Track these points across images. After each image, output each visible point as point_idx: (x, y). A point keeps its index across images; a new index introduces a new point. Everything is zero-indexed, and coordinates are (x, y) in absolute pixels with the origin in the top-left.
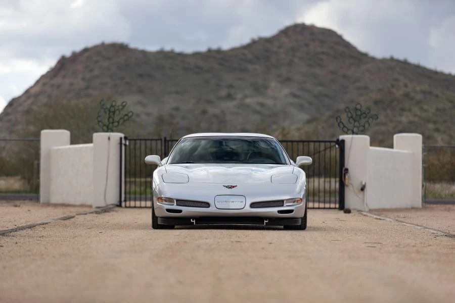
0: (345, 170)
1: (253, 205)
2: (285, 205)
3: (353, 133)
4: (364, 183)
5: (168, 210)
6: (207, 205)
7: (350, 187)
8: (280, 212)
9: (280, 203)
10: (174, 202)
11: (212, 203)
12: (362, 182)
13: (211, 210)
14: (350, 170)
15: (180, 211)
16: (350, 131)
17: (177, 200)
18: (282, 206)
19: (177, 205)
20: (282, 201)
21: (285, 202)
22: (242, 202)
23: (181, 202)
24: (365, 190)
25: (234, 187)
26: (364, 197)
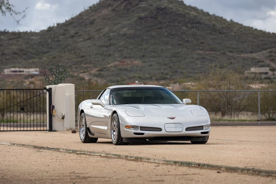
0: (52, 107)
1: (187, 129)
2: (204, 128)
3: (55, 84)
4: (64, 115)
5: (135, 133)
6: (160, 130)
7: (56, 117)
8: (202, 133)
9: (201, 127)
10: (138, 128)
11: (163, 128)
12: (62, 114)
13: (163, 133)
14: (55, 107)
15: (143, 134)
16: (53, 83)
17: (141, 127)
18: (203, 129)
19: (141, 130)
20: (203, 126)
21: (204, 127)
22: (181, 127)
23: (142, 128)
24: (64, 119)
25: (174, 118)
26: (64, 123)
